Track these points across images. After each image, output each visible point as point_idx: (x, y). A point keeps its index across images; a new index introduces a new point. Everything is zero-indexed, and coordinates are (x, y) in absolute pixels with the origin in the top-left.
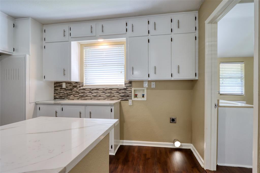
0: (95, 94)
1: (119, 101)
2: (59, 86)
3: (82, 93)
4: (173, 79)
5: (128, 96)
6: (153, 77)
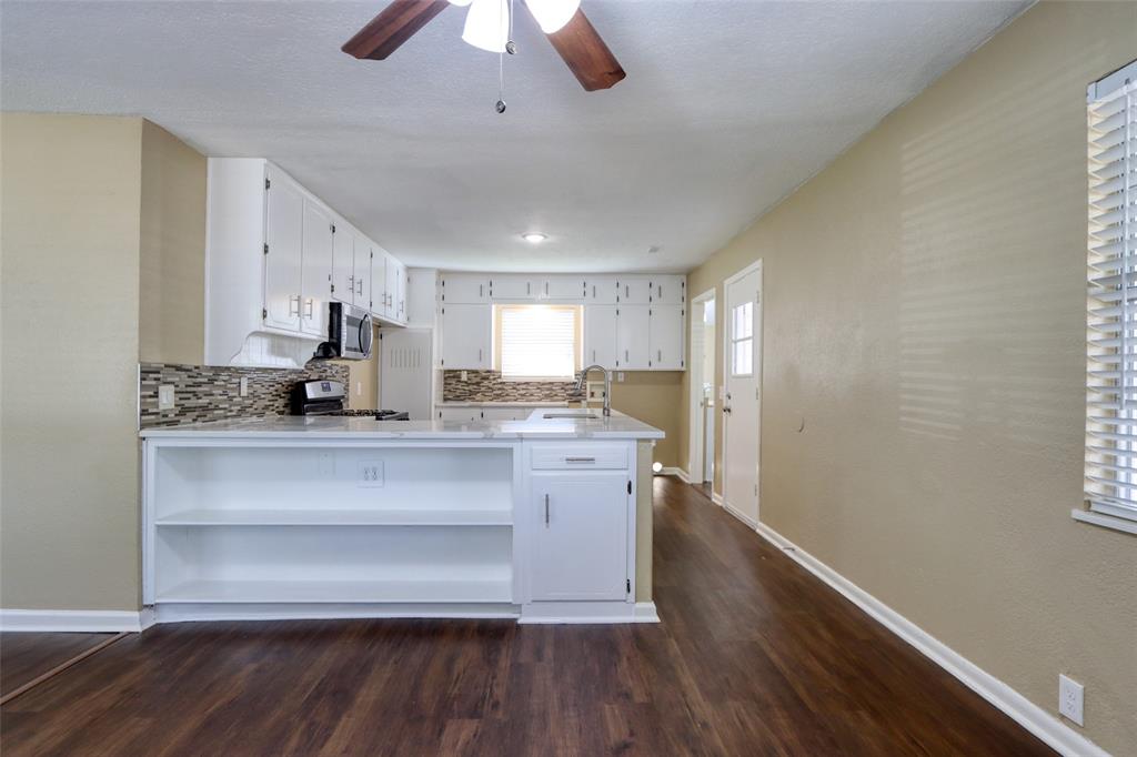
0: (524, 392)
1: (566, 402)
2: (454, 377)
3: (499, 389)
4: (651, 369)
5: (580, 395)
6: (624, 366)
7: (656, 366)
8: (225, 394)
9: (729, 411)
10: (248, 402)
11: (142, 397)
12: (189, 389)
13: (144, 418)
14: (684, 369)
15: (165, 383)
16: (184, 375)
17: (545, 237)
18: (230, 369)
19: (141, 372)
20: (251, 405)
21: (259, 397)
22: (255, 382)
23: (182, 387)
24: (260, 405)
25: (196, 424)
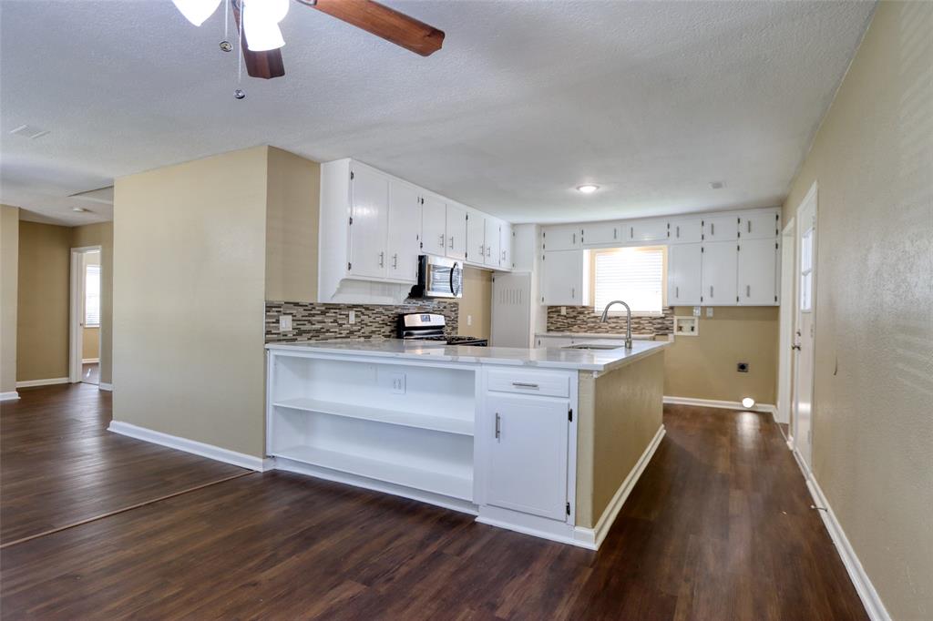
0: (613, 325)
1: (653, 335)
2: (555, 312)
3: (593, 322)
4: (739, 304)
5: (667, 329)
6: (708, 302)
7: (744, 302)
8: (335, 321)
9: (799, 348)
10: (355, 328)
11: (266, 323)
12: (304, 318)
13: (267, 336)
14: (777, 304)
15: (284, 314)
16: (301, 309)
17: (598, 187)
18: (339, 305)
19: (267, 307)
20: (359, 331)
21: (366, 325)
22: (363, 314)
23: (299, 317)
24: (367, 330)
25: (311, 342)
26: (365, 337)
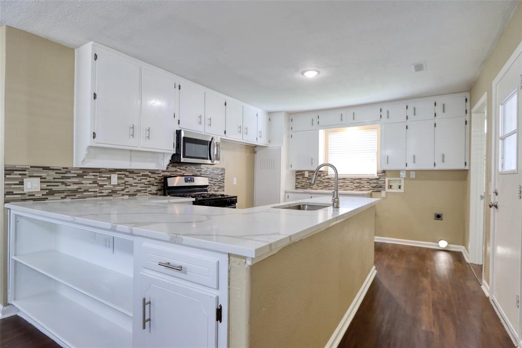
0: (342, 184)
1: (370, 192)
2: (301, 175)
3: (327, 182)
4: (436, 168)
5: (381, 187)
6: (411, 166)
7: (440, 167)
8: (95, 182)
9: (496, 206)
10: (118, 188)
11: (6, 185)
12: (56, 180)
13: (7, 196)
14: (467, 168)
15: (30, 176)
16: (53, 173)
18: (99, 169)
19: (5, 170)
20: (123, 190)
21: (131, 185)
22: (127, 176)
23: (49, 178)
24: (132, 190)
25: (65, 200)
26: (130, 195)
